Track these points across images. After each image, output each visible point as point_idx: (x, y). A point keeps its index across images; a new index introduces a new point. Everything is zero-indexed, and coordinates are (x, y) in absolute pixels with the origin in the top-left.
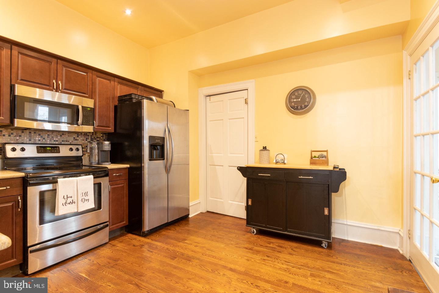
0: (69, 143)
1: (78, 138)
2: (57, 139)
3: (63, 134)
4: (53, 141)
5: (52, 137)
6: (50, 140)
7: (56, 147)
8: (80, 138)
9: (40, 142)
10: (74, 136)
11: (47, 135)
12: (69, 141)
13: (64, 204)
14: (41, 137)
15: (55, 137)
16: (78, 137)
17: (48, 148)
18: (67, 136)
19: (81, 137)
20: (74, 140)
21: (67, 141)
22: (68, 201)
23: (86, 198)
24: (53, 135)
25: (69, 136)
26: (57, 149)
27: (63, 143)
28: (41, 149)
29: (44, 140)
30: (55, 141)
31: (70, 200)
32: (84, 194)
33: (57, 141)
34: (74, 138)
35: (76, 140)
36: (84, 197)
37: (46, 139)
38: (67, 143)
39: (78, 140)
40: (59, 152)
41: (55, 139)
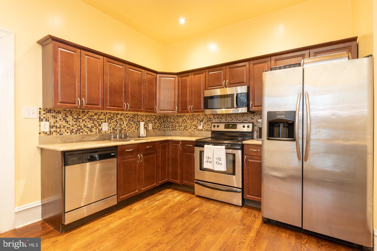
0: (248, 122)
1: (254, 118)
2: (240, 119)
3: (244, 115)
4: (238, 120)
5: (238, 118)
6: (236, 120)
7: (235, 125)
8: (255, 118)
9: (231, 122)
10: (251, 116)
11: (234, 117)
12: (248, 120)
13: (207, 161)
14: (232, 118)
15: (239, 118)
16: (254, 116)
17: (231, 126)
18: (246, 116)
19: (257, 116)
20: (251, 119)
21: (246, 120)
22: (209, 161)
23: (220, 162)
24: (238, 117)
25: (247, 116)
26: (236, 126)
27: (244, 122)
28: (227, 126)
29: (233, 120)
30: (239, 120)
31: (210, 160)
32: (218, 159)
33: (240, 120)
34: (251, 118)
35: (253, 119)
36: (218, 161)
37: (234, 119)
38: (246, 122)
39: (254, 119)
40: (236, 128)
41: (239, 119)
